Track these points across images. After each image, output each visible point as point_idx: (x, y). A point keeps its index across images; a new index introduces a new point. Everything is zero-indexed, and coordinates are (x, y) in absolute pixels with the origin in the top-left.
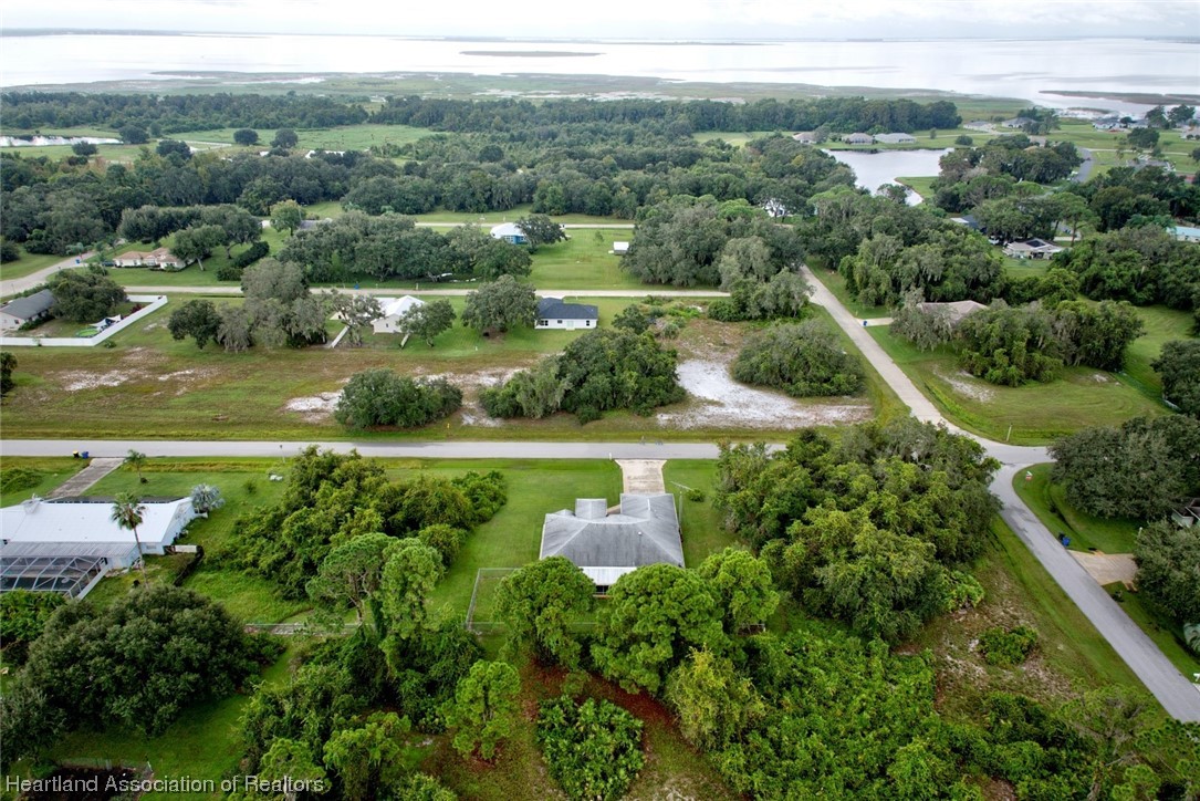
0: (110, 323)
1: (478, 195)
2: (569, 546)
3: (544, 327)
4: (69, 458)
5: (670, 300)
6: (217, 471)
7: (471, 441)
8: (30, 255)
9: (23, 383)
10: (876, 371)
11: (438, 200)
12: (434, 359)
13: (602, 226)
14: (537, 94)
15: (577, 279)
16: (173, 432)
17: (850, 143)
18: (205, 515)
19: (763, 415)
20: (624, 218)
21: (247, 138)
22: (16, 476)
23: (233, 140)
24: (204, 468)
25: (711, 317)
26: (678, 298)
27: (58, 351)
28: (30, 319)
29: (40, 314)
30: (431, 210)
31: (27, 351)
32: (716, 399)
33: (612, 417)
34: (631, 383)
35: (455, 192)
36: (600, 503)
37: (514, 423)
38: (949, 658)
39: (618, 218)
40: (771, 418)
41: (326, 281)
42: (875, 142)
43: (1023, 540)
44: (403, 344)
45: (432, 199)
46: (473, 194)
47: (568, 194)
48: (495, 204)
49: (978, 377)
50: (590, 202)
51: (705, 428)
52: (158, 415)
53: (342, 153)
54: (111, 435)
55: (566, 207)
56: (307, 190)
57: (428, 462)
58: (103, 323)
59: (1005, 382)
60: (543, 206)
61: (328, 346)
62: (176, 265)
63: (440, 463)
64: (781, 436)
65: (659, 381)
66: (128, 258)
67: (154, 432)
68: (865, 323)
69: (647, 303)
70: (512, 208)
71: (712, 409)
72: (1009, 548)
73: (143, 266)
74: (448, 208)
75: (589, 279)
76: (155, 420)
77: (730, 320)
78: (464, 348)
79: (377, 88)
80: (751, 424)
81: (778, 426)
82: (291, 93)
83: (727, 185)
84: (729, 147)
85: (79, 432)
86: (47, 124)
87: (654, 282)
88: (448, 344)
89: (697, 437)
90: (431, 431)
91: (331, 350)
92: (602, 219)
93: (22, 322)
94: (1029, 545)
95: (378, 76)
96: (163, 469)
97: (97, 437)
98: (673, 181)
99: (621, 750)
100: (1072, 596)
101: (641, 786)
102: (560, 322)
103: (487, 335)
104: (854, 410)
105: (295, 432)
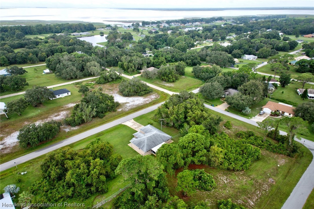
5: (82, 82)
7: (75, 135)
12: (27, 119)
13: (30, 67)
15: (43, 83)
17: (75, 35)
19: (140, 102)
20: (34, 63)
32: (126, 102)
33: (107, 114)
34: (110, 104)
37: (82, 126)
39: (32, 63)
42: (81, 35)
44: (8, 118)
49: (167, 82)
51: (131, 109)
57: (71, 146)
59: (173, 82)
63: (75, 144)
68: (134, 77)
69: (77, 84)
71: (128, 105)
75: (48, 82)
78: (34, 112)
80: (140, 105)
81: (145, 103)
87: (71, 79)
88: (26, 113)
89: (132, 112)
90: (59, 138)
102: (59, 96)
103: (36, 106)
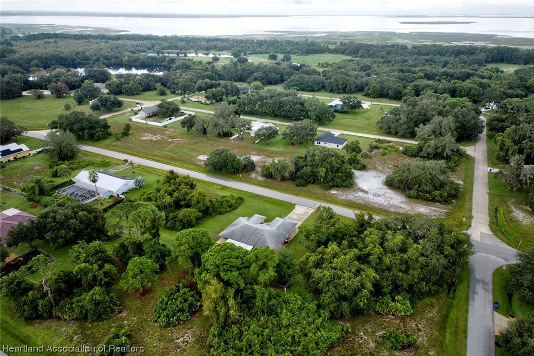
0: (170, 119)
1: (340, 86)
2: (233, 231)
3: (318, 145)
4: (122, 160)
5: (389, 142)
6: (157, 174)
7: (247, 183)
8: (171, 94)
9: (132, 134)
10: (472, 195)
11: (323, 87)
12: (263, 150)
13: (390, 105)
14: (419, 42)
15: (354, 127)
16: (157, 159)
18: (138, 187)
19: (383, 202)
21: (273, 57)
22: (103, 163)
23: (268, 58)
24: (155, 173)
25: (403, 153)
26: (394, 141)
27: (150, 126)
28: (150, 114)
29: (153, 113)
30: (319, 90)
31: (142, 125)
33: (311, 187)
34: (322, 174)
35: (330, 84)
36: (263, 218)
37: (269, 180)
38: (362, 334)
40: (385, 204)
41: (252, 114)
43: (470, 298)
44: (256, 142)
45: (320, 86)
46: (338, 85)
47: (382, 89)
48: (347, 90)
50: (391, 93)
52: (157, 152)
53: (299, 65)
54: (140, 156)
55: (379, 95)
56: (274, 78)
57: (224, 188)
58: (169, 119)
60: (368, 93)
61: (230, 138)
62: (207, 102)
63: (229, 189)
64: (384, 213)
65: (338, 176)
66: (195, 98)
67: (151, 157)
68: (491, 170)
69: (376, 142)
70: (355, 93)
71: (360, 194)
72: (457, 299)
73: (198, 101)
74: (326, 90)
75: (361, 128)
76: (155, 153)
77: (411, 156)
78: (278, 148)
79: (345, 38)
80: (373, 204)
81: (386, 208)
82: (306, 40)
83: (470, 90)
84: (502, 72)
85: (132, 153)
86: (214, 50)
87: (389, 133)
88: (273, 144)
89: (342, 204)
90: (236, 177)
91: (230, 140)
92: (395, 102)
93: (147, 115)
94: (471, 302)
95: (350, 33)
96: (143, 170)
97: (136, 156)
98: (441, 86)
99: (181, 310)
100: (469, 334)
101: (181, 327)
102: (325, 143)
103: (292, 144)
104: (435, 211)
105: (191, 167)
